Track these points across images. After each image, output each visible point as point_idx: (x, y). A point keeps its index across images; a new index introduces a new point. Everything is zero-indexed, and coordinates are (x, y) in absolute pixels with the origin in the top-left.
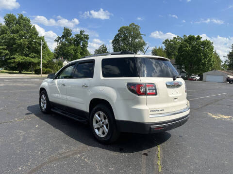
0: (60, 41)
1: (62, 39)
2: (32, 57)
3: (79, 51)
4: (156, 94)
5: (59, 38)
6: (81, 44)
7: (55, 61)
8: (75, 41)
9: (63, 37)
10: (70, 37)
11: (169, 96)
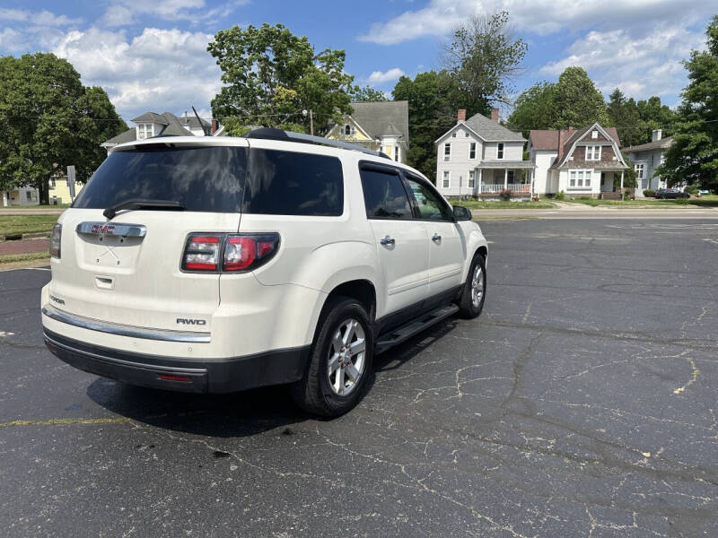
11: (84, 266)
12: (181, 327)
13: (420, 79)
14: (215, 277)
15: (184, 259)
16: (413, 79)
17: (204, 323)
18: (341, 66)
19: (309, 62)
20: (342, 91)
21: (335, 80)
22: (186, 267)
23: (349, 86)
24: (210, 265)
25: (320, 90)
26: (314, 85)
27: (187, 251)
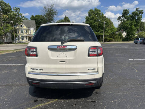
0: (120, 19)
1: (121, 18)
2: (100, 32)
3: (133, 24)
4: (36, 55)
5: (120, 17)
6: (136, 19)
7: (117, 33)
8: (131, 17)
9: (123, 16)
10: (128, 15)
11: (52, 58)
12: (90, 71)
13: (36, 16)
14: (96, 57)
15: (88, 53)
16: (35, 16)
17: (95, 69)
18: (19, 11)
19: (11, 9)
20: (19, 17)
21: (18, 14)
22: (89, 55)
23: (22, 16)
24: (95, 54)
25: (14, 16)
26: (13, 15)
27: (89, 52)
